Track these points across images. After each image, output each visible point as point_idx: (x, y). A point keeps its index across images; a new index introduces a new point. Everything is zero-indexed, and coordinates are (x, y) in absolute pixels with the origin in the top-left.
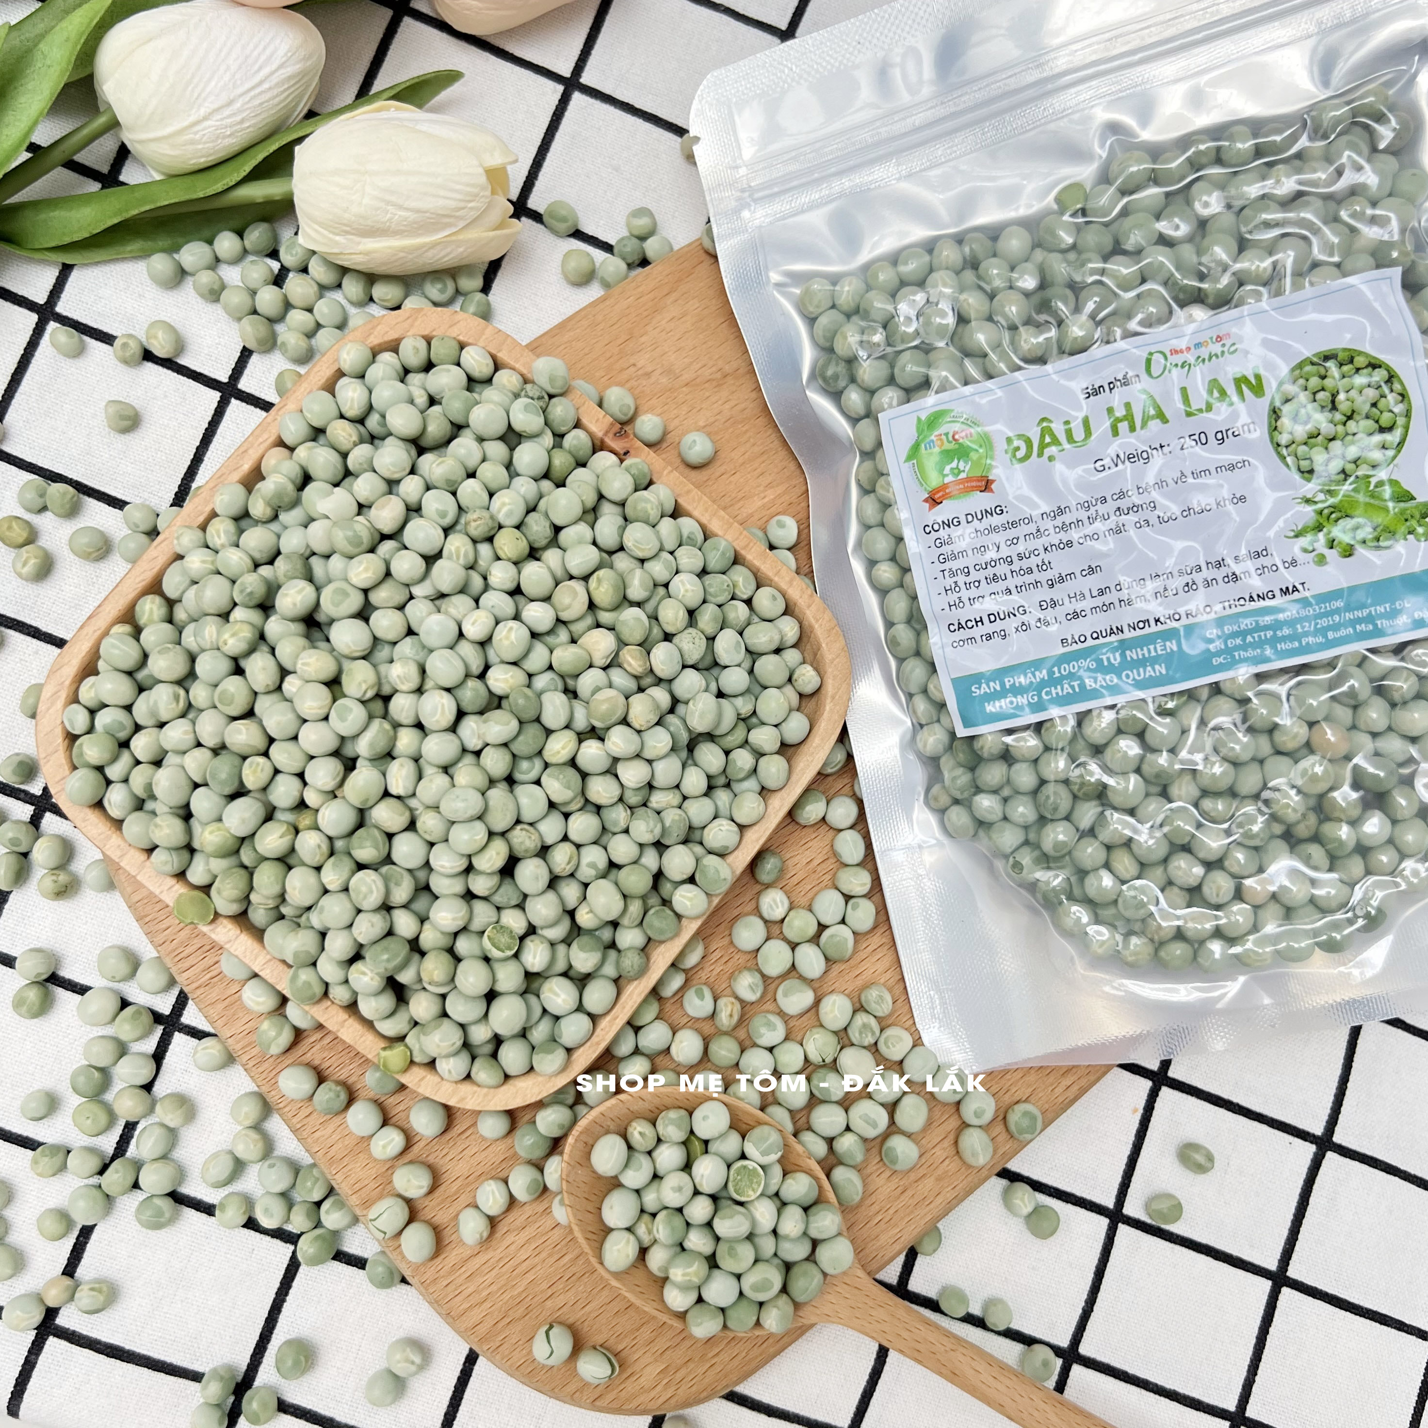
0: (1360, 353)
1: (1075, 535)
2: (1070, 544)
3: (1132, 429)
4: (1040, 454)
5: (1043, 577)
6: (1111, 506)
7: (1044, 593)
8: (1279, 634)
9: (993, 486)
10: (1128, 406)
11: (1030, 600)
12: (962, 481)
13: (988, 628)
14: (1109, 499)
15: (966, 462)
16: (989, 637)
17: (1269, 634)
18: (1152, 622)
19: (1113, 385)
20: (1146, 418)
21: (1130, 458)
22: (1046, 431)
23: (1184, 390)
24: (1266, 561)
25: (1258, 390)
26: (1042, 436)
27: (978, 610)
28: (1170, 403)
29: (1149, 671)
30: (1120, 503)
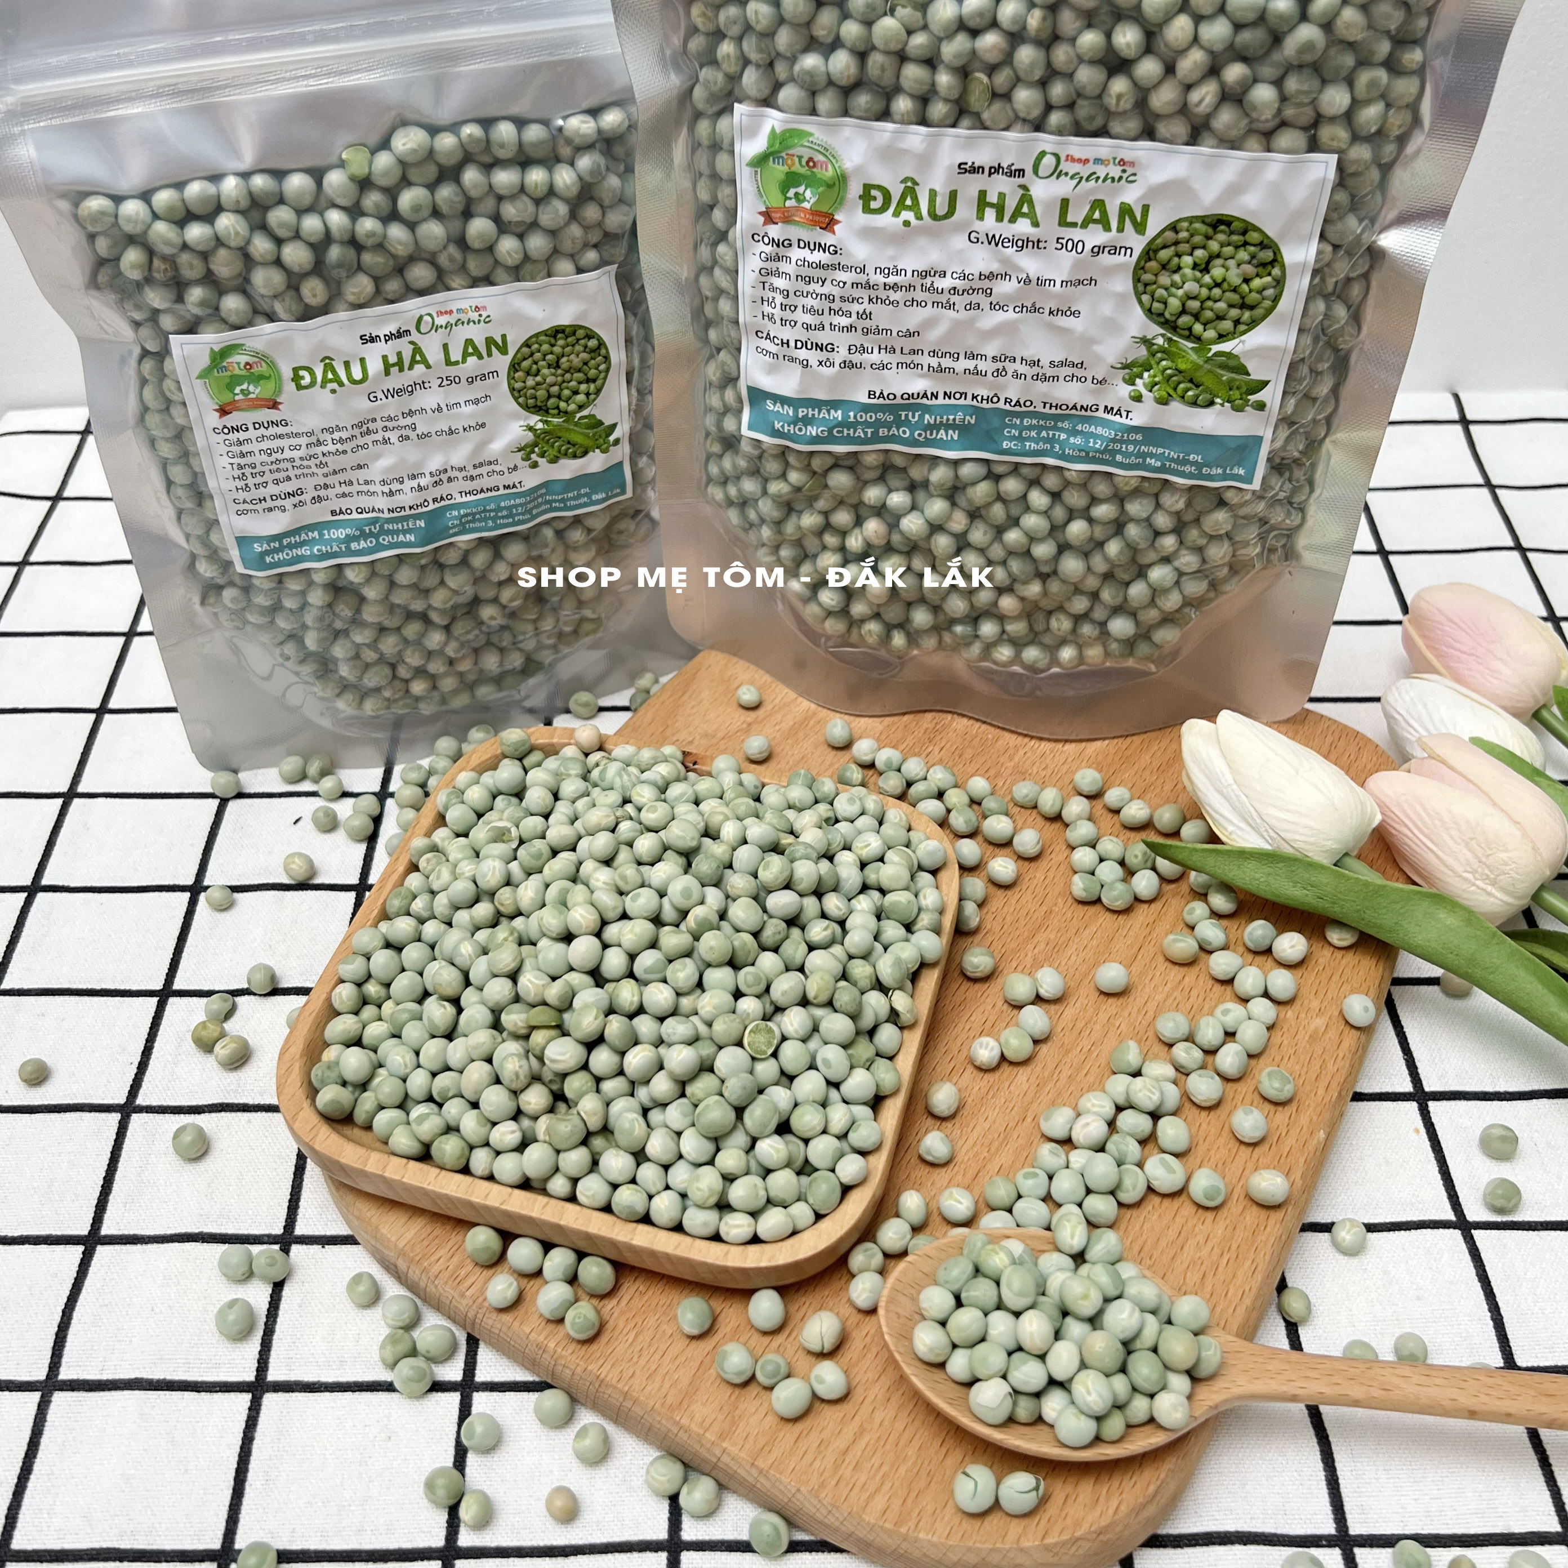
0: (581, 327)
1: (348, 446)
2: (345, 452)
3: (401, 370)
4: (323, 386)
5: (320, 471)
6: (380, 424)
7: (321, 480)
8: (500, 514)
10: (399, 354)
11: (308, 484)
13: (270, 504)
14: (379, 420)
16: (270, 510)
17: (492, 514)
18: (407, 508)
19: (388, 338)
20: (413, 362)
21: (398, 392)
22: (329, 367)
23: (445, 347)
24: (497, 468)
25: (503, 350)
26: (325, 372)
27: (262, 492)
28: (433, 353)
29: (401, 538)
30: (387, 424)
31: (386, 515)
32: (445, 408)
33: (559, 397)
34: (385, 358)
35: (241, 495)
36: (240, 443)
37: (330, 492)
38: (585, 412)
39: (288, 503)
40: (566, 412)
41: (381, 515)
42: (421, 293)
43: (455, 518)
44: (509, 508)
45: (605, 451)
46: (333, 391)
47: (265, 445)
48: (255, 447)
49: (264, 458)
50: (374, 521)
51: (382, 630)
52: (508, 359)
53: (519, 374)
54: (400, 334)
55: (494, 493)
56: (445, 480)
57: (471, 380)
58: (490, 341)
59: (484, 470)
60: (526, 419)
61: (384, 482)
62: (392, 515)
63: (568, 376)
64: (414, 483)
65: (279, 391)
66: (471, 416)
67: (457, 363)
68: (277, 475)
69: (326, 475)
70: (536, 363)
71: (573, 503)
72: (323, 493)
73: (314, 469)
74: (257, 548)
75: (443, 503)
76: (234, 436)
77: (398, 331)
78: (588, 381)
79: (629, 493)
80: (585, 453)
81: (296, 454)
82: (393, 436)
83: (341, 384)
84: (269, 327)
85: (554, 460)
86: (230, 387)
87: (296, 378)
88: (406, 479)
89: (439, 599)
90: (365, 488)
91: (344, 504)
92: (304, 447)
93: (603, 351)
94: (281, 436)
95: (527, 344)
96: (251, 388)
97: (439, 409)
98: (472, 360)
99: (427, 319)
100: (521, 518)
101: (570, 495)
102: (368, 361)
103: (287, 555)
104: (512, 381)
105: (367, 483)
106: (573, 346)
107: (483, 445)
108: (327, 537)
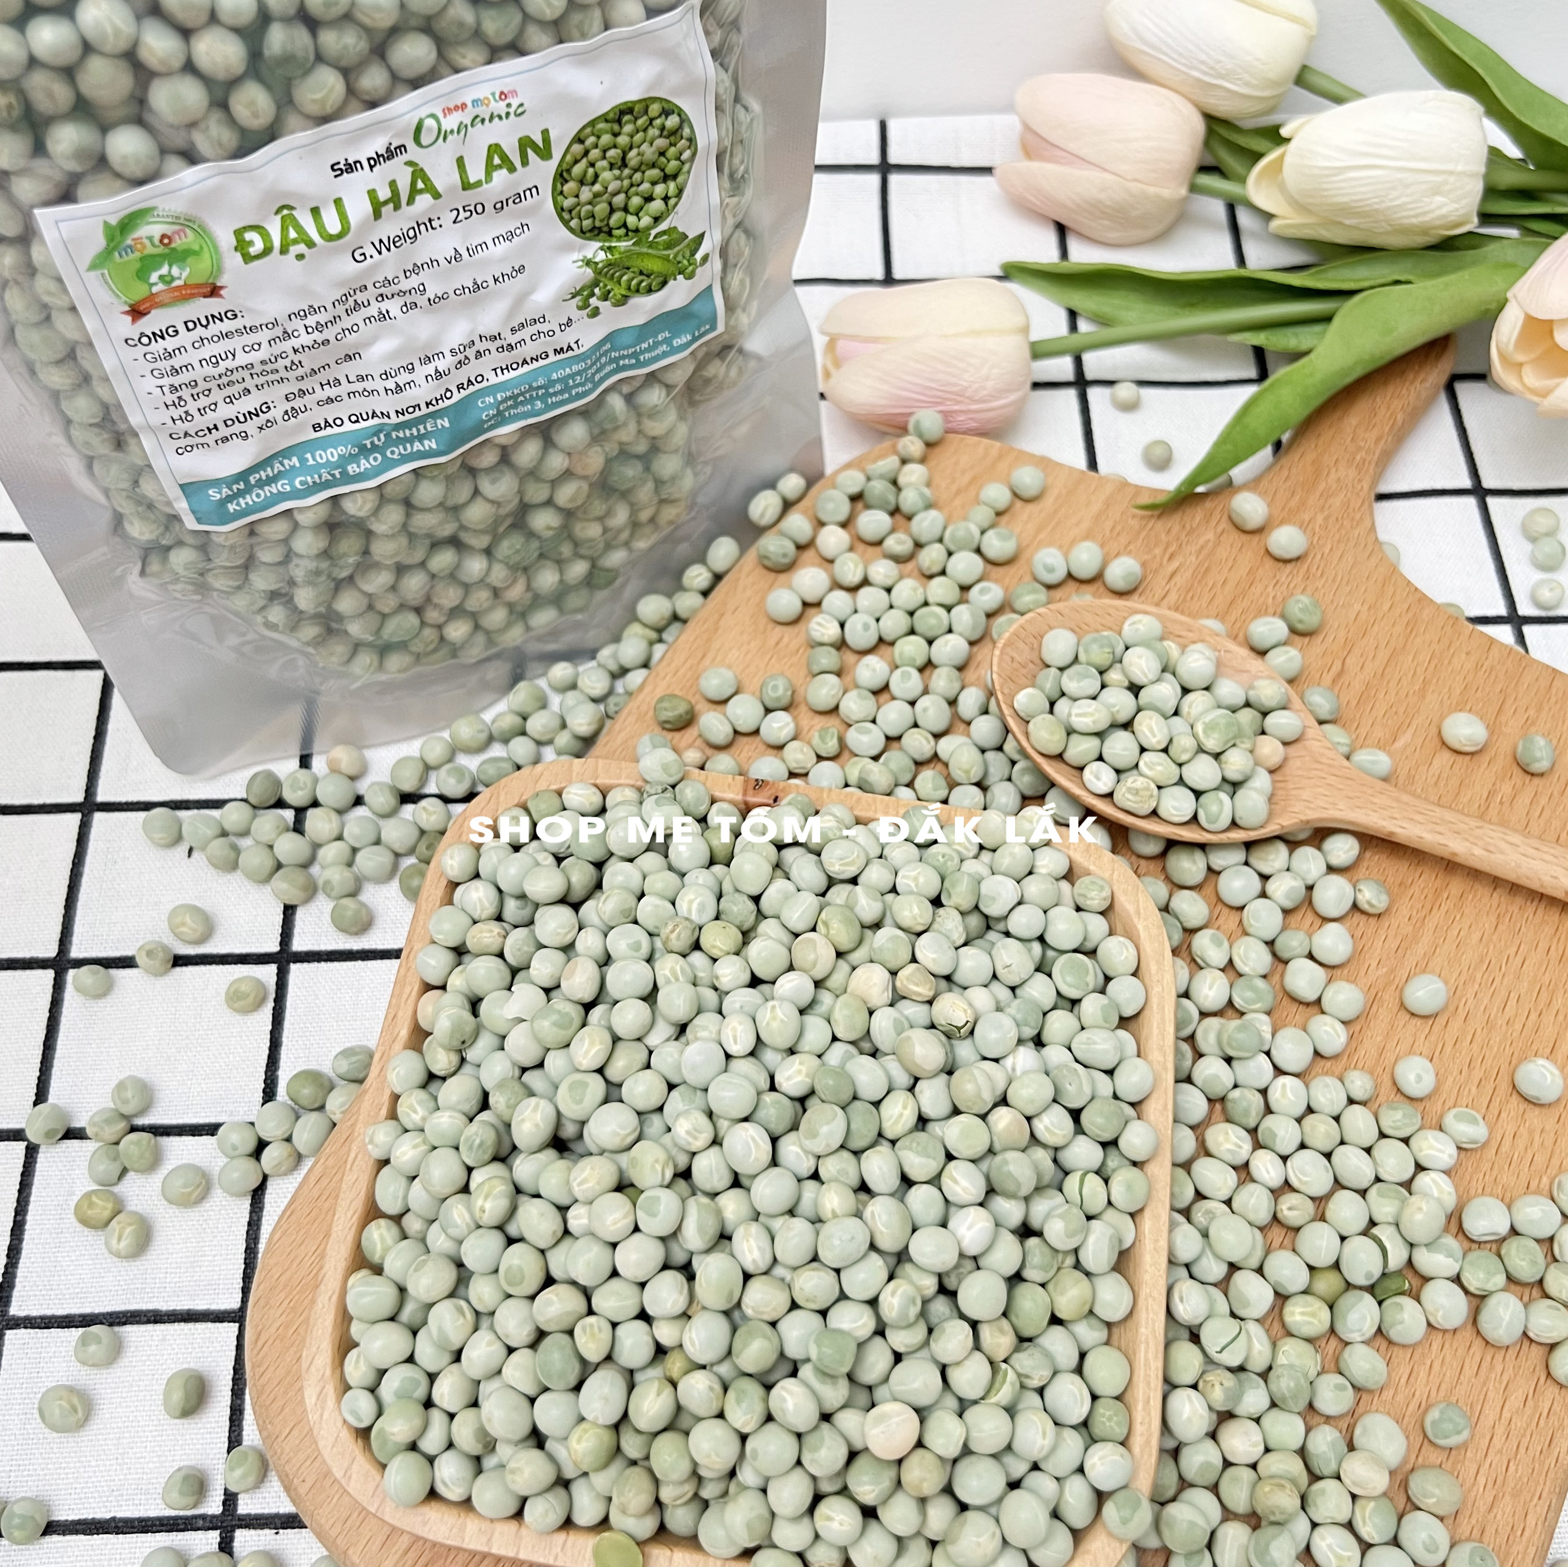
0: (654, 100)
1: (329, 333)
2: (325, 342)
3: (397, 207)
4: (284, 251)
5: (292, 375)
6: (372, 292)
7: (293, 387)
8: (551, 390)
10: (393, 184)
11: (274, 394)
12: (178, 288)
13: (224, 432)
14: (370, 287)
16: (225, 439)
17: (541, 392)
18: (423, 406)
19: (374, 162)
20: (414, 192)
21: (395, 241)
22: (289, 221)
23: (460, 162)
24: (544, 327)
25: (545, 152)
26: (284, 229)
27: (211, 418)
28: (443, 175)
29: (417, 446)
30: (383, 290)
31: (394, 419)
32: (465, 254)
33: (626, 209)
34: (372, 194)
35: (181, 427)
36: (169, 355)
37: (308, 401)
38: (663, 226)
39: (251, 426)
40: (637, 231)
41: (386, 421)
42: (416, 83)
43: (489, 407)
44: (563, 380)
45: (690, 277)
46: (300, 257)
47: (208, 351)
48: (192, 357)
49: (209, 370)
50: (377, 431)
51: (401, 570)
52: (553, 165)
53: (570, 186)
54: (390, 154)
55: (542, 363)
56: (472, 357)
57: (500, 207)
58: (525, 144)
59: (525, 334)
60: (581, 250)
61: (386, 375)
62: (402, 418)
63: (638, 176)
64: (430, 369)
65: (218, 269)
66: (503, 259)
67: (479, 184)
68: (229, 391)
69: (301, 379)
70: (592, 165)
71: (647, 356)
73: (283, 373)
74: (215, 495)
75: (472, 389)
76: (159, 346)
77: (388, 149)
78: (666, 178)
79: (721, 329)
80: (664, 283)
81: (254, 357)
82: (393, 306)
83: (311, 244)
84: (190, 174)
85: (622, 301)
86: (142, 274)
87: (242, 246)
88: (417, 364)
89: (477, 513)
90: (359, 386)
91: (330, 412)
92: (265, 345)
93: (686, 132)
94: (228, 335)
95: (579, 139)
96: (175, 271)
97: (457, 256)
98: (501, 176)
99: (430, 122)
100: (580, 389)
101: (645, 345)
102: (346, 202)
103: (258, 496)
104: (560, 198)
105: (361, 378)
106: (645, 130)
107: (522, 298)
108: (311, 462)
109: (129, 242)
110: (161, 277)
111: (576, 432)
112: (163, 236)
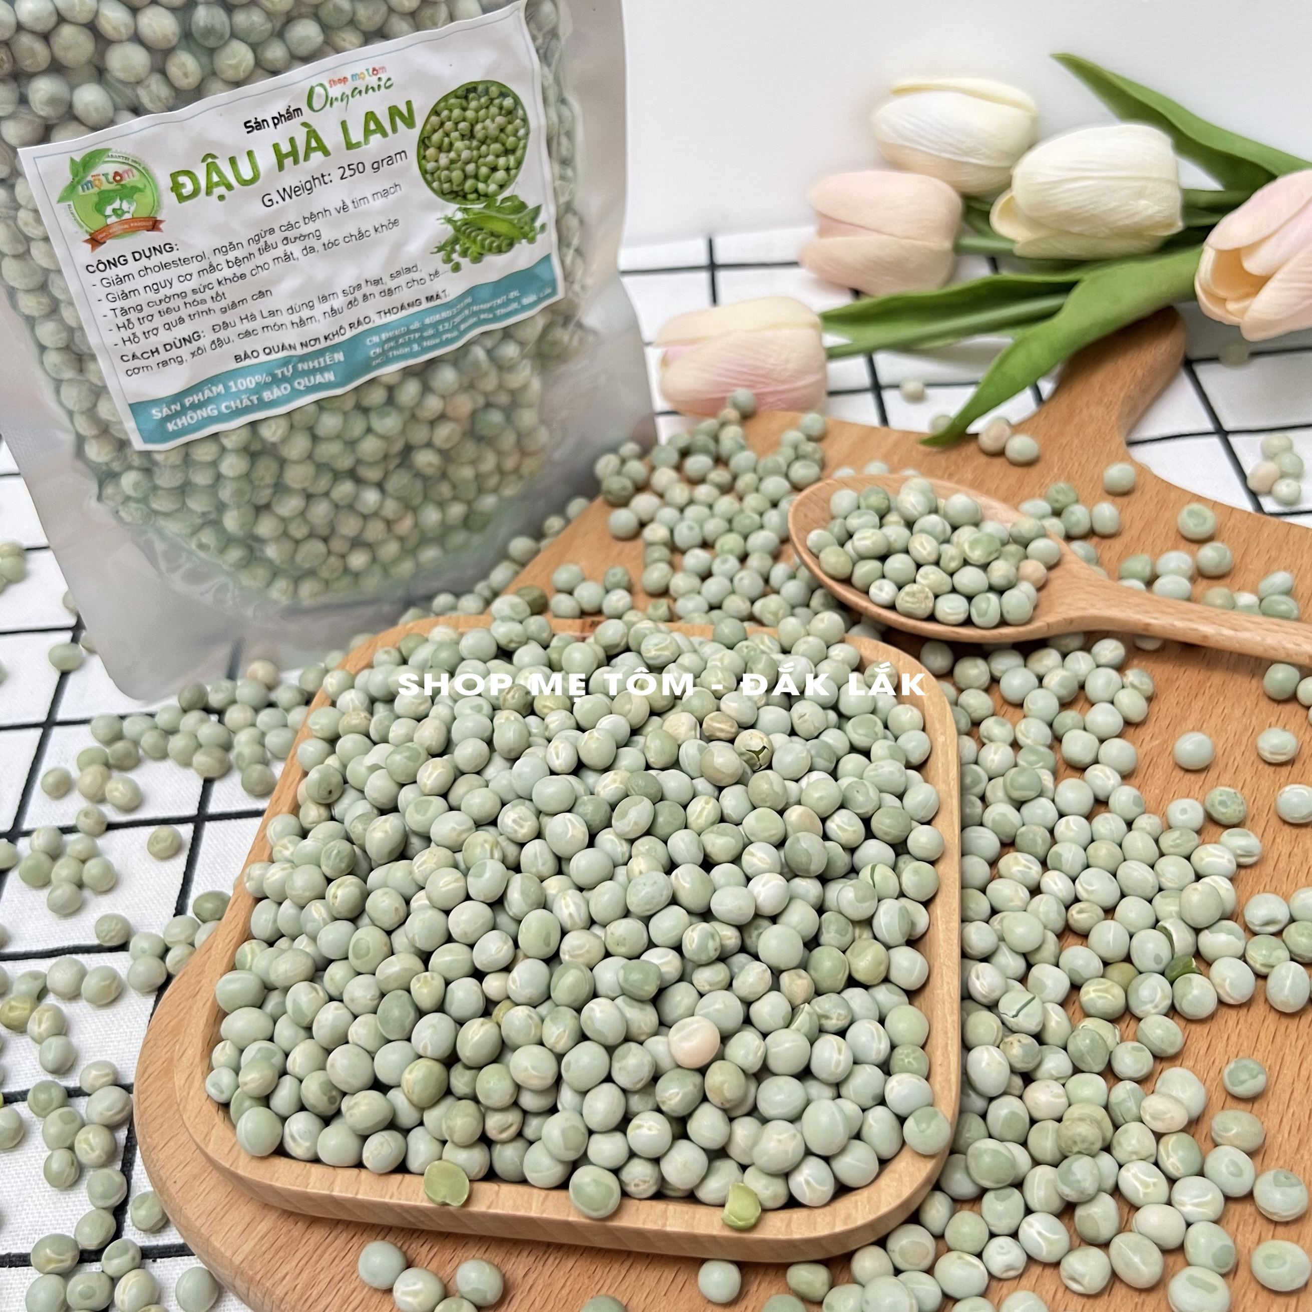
0: (493, 83)
1: (246, 268)
2: (243, 276)
3: (296, 162)
4: (209, 193)
5: (217, 306)
6: (278, 236)
7: (217, 318)
8: (425, 334)
9: (162, 226)
10: (292, 140)
11: (203, 324)
12: (127, 221)
13: (164, 356)
14: (277, 230)
15: (130, 203)
16: (165, 363)
17: (417, 335)
18: (322, 339)
19: (277, 120)
20: (309, 150)
21: (296, 191)
22: (212, 168)
23: (344, 124)
24: (416, 276)
25: (410, 122)
26: (208, 174)
27: (153, 342)
28: (332, 137)
29: (319, 379)
30: (287, 234)
31: (300, 351)
32: (351, 206)
33: (476, 177)
34: (276, 147)
35: (130, 348)
36: (120, 280)
37: (230, 333)
38: (507, 193)
39: (185, 352)
40: (486, 195)
41: (292, 353)
42: (306, 59)
43: (375, 345)
44: (435, 325)
45: (532, 241)
46: (221, 198)
47: (150, 279)
48: (138, 283)
49: (151, 296)
50: (286, 362)
51: (309, 497)
52: (416, 132)
53: (431, 152)
54: (290, 114)
55: (416, 309)
56: (360, 298)
57: (376, 166)
58: (394, 112)
59: (402, 280)
60: (443, 208)
61: (292, 310)
62: (305, 350)
63: (484, 148)
64: (326, 307)
65: (157, 204)
66: (381, 212)
67: (358, 145)
68: (168, 318)
69: (224, 311)
70: (447, 135)
71: (503, 311)
72: (222, 334)
73: (210, 304)
74: (157, 414)
75: (361, 329)
76: (112, 272)
77: (288, 112)
78: (507, 152)
79: (560, 294)
80: (511, 245)
81: (187, 286)
82: (295, 249)
83: (229, 187)
84: (136, 123)
85: (477, 259)
86: (99, 208)
87: (176, 187)
88: (316, 302)
89: (370, 447)
90: (270, 321)
91: (247, 345)
92: (195, 275)
93: (520, 112)
94: (166, 266)
95: (435, 112)
96: (125, 206)
97: (345, 208)
98: (376, 138)
99: (319, 90)
100: (449, 336)
101: (499, 301)
102: (257, 155)
103: (192, 418)
104: (423, 162)
105: (272, 313)
106: (487, 107)
107: (398, 247)
108: (234, 389)
109: (89, 178)
110: (114, 210)
111: (447, 376)
112: (116, 174)
